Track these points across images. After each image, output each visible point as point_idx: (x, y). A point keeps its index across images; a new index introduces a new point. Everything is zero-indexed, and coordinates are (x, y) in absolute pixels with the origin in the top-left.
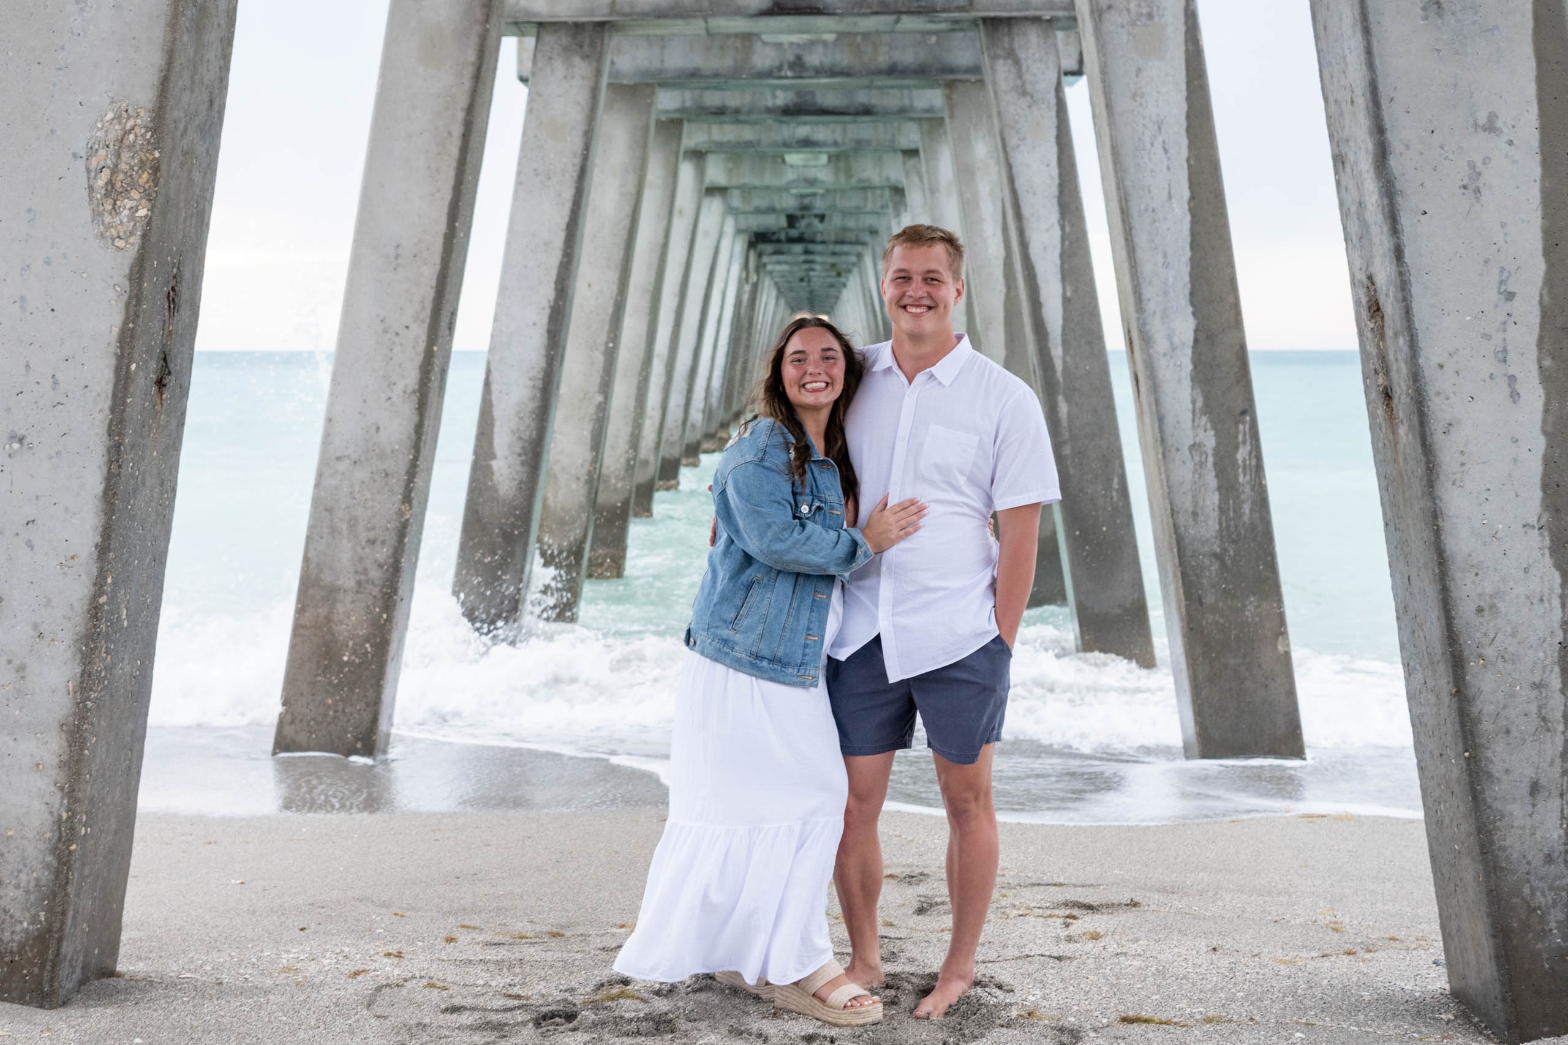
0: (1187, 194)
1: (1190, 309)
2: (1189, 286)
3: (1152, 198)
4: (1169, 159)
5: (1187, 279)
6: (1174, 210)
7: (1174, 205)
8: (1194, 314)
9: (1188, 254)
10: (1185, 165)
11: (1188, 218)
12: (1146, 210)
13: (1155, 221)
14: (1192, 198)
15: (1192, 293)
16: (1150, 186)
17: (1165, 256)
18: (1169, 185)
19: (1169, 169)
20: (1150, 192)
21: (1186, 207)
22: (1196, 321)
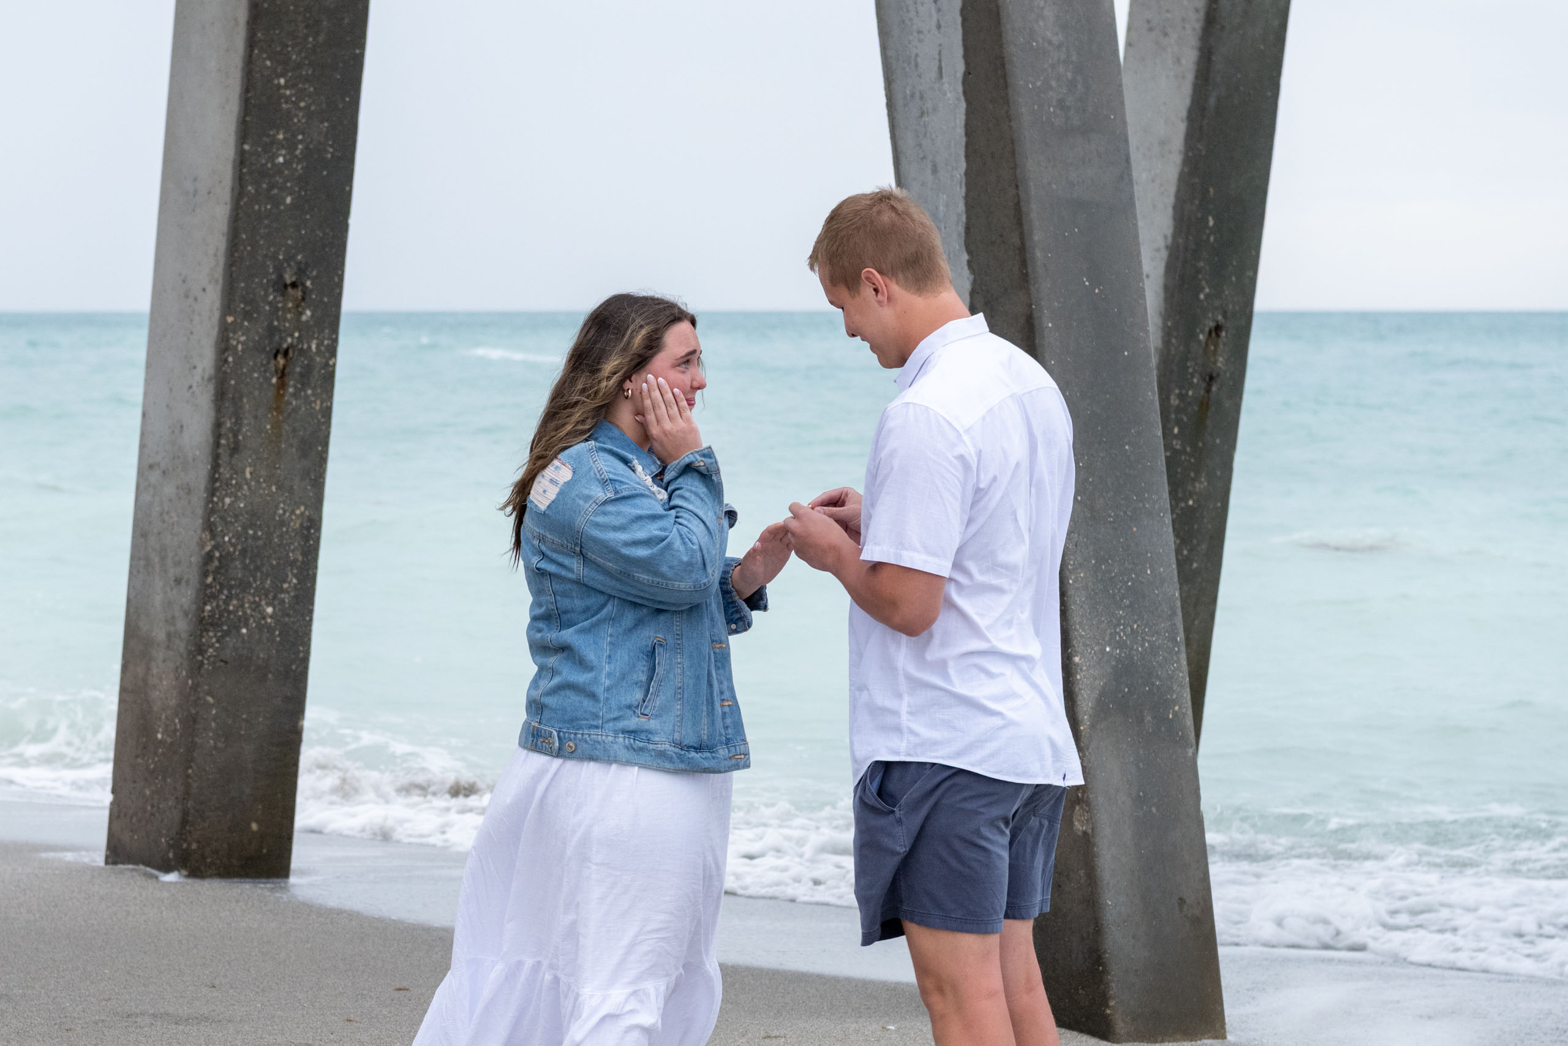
0: (961, 67)
1: (965, 257)
2: (964, 218)
3: (920, 76)
4: (939, 10)
5: (961, 207)
6: (945, 94)
7: (946, 87)
8: (969, 263)
9: (963, 165)
10: (959, 20)
11: (963, 105)
12: (912, 96)
13: (922, 114)
14: (967, 73)
15: (968, 229)
16: (917, 55)
17: (935, 171)
18: (940, 54)
19: (939, 27)
20: (917, 66)
21: (960, 89)
22: (972, 277)
